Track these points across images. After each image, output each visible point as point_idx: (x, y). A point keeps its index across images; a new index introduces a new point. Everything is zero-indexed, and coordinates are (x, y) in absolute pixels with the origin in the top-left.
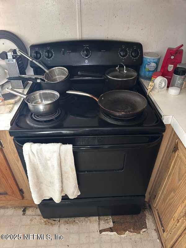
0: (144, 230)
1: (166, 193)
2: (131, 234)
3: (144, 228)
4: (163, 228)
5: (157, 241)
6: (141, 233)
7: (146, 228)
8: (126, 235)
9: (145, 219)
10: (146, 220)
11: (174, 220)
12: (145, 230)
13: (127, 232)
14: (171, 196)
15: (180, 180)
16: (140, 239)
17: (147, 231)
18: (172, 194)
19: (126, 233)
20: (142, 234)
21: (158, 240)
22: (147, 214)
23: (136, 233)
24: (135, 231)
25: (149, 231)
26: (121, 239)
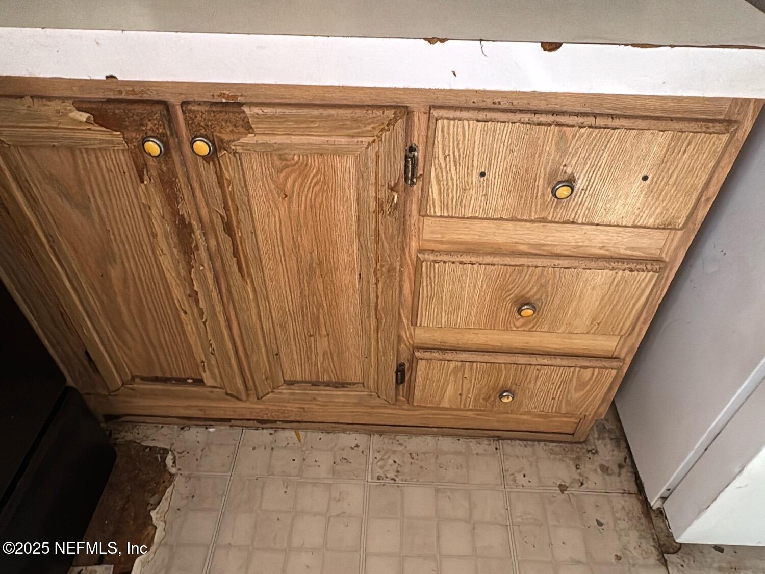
0: (169, 460)
1: (102, 303)
2: (164, 504)
3: (164, 459)
4: (190, 381)
5: (213, 432)
6: (173, 471)
7: (165, 452)
8: (162, 524)
9: (142, 446)
10: (145, 444)
11: (185, 313)
12: (172, 457)
13: (153, 514)
14: (117, 285)
15: (88, 208)
16: (190, 478)
17: (176, 453)
18: (115, 273)
19: (154, 520)
20: (180, 469)
21: (211, 430)
22: (130, 437)
23: (166, 488)
24: (160, 489)
25: (178, 447)
26: (165, 545)
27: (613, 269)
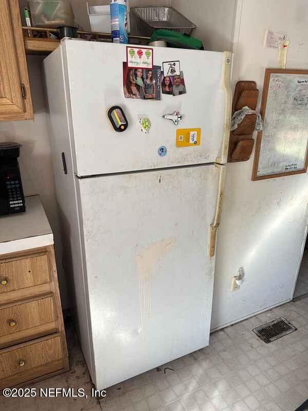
27: (36, 300)
